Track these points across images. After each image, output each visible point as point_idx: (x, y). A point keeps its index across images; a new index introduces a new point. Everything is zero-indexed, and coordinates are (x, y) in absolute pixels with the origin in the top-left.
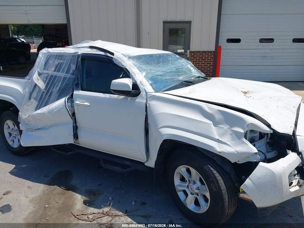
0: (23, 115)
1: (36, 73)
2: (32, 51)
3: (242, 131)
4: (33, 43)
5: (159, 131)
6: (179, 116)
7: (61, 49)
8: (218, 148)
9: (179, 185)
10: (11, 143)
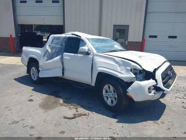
0: (41, 63)
1: (48, 45)
2: (44, 40)
3: (130, 68)
4: (45, 36)
5: (97, 69)
6: (106, 63)
7: (59, 35)
8: (120, 75)
9: (105, 95)
10: (33, 78)
